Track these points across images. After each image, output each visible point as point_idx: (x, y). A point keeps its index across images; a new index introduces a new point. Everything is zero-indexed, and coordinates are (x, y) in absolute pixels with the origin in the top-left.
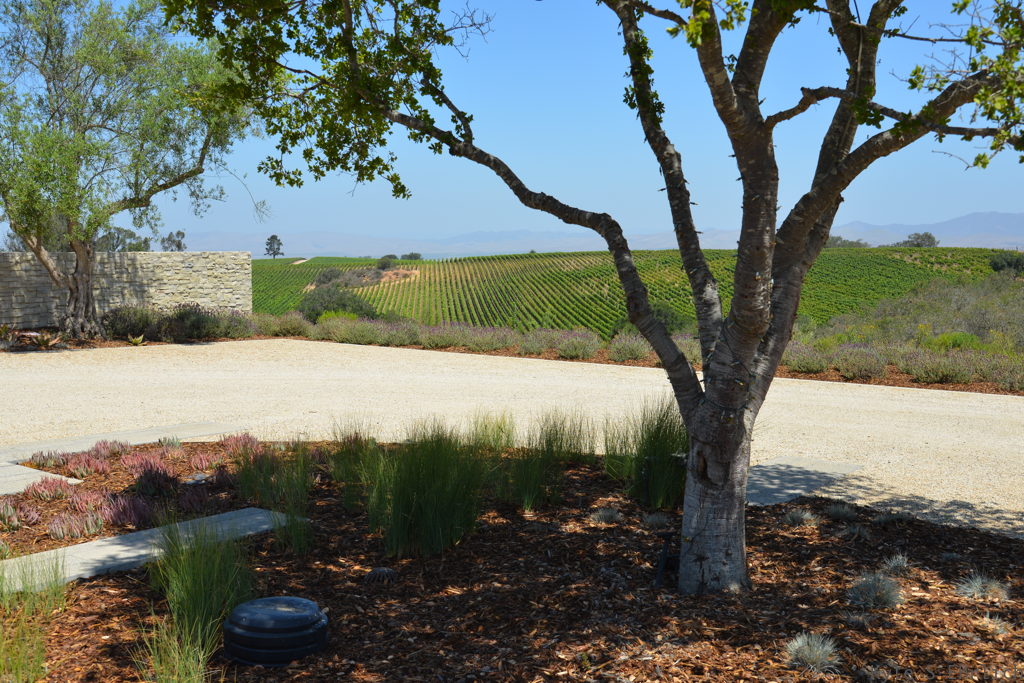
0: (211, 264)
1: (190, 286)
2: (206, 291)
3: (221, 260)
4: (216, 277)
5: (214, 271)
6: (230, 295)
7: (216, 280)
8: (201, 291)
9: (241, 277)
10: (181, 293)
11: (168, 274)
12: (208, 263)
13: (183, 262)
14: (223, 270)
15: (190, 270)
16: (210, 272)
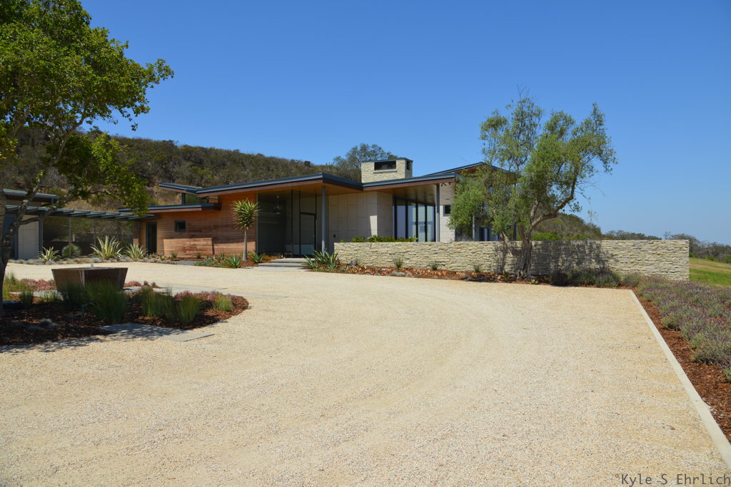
0: (656, 247)
1: (639, 259)
2: (650, 262)
3: (663, 245)
4: (659, 254)
5: (658, 251)
6: (670, 265)
7: (659, 256)
8: (647, 262)
9: (680, 255)
10: (632, 263)
11: (623, 252)
12: (653, 246)
13: (634, 246)
14: (664, 251)
15: (639, 251)
16: (654, 252)
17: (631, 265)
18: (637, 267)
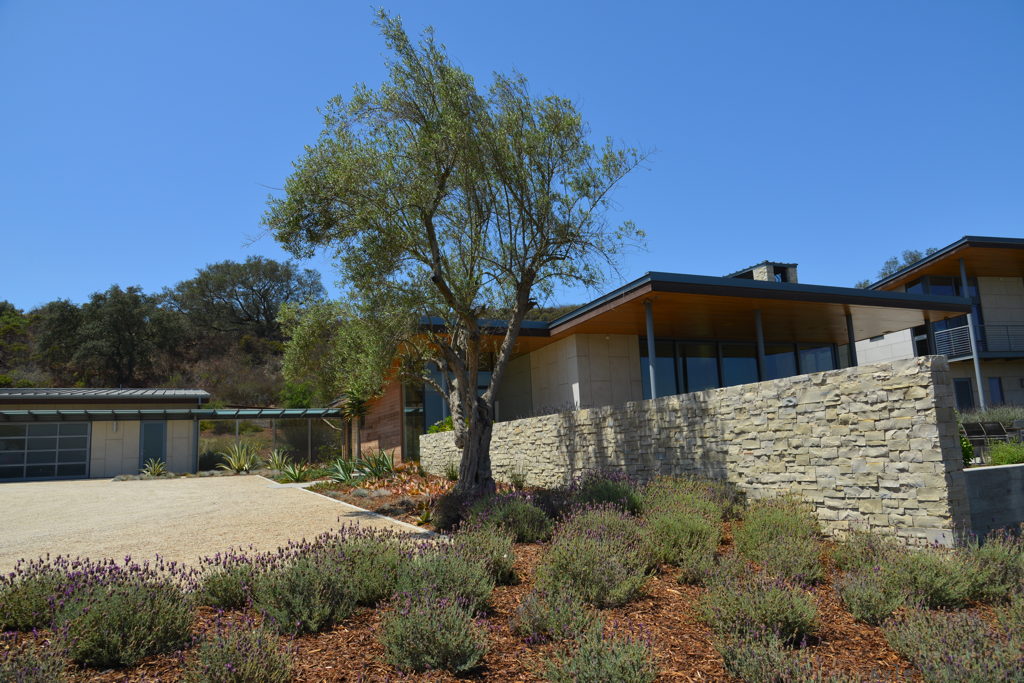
0: (831, 396)
1: (795, 442)
2: (825, 453)
3: (852, 385)
4: (845, 422)
5: (838, 410)
7: (846, 429)
8: (814, 451)
9: (906, 420)
11: (756, 421)
12: (825, 394)
14: (857, 407)
15: (792, 412)
16: (831, 413)
17: (779, 465)
18: (796, 471)
